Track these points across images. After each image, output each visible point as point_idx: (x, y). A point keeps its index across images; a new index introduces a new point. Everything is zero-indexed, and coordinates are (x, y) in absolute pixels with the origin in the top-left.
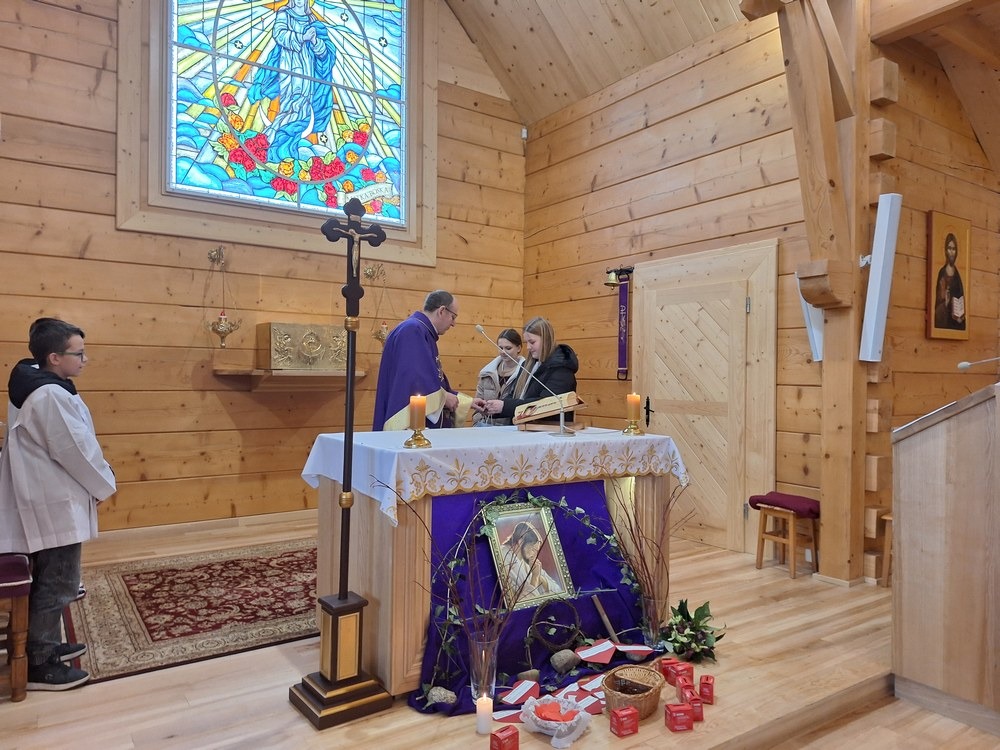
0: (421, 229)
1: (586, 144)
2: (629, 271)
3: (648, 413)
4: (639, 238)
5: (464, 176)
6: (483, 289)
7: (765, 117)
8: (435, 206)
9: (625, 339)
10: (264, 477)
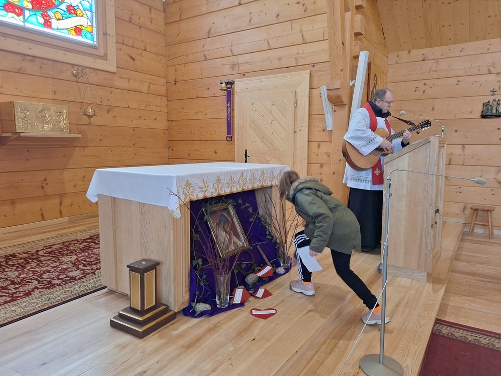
0: (106, 48)
1: (204, 9)
2: (232, 83)
3: (246, 158)
4: (237, 65)
5: (131, 19)
6: (144, 89)
7: (304, 7)
8: (115, 35)
9: (230, 120)
10: (13, 202)
